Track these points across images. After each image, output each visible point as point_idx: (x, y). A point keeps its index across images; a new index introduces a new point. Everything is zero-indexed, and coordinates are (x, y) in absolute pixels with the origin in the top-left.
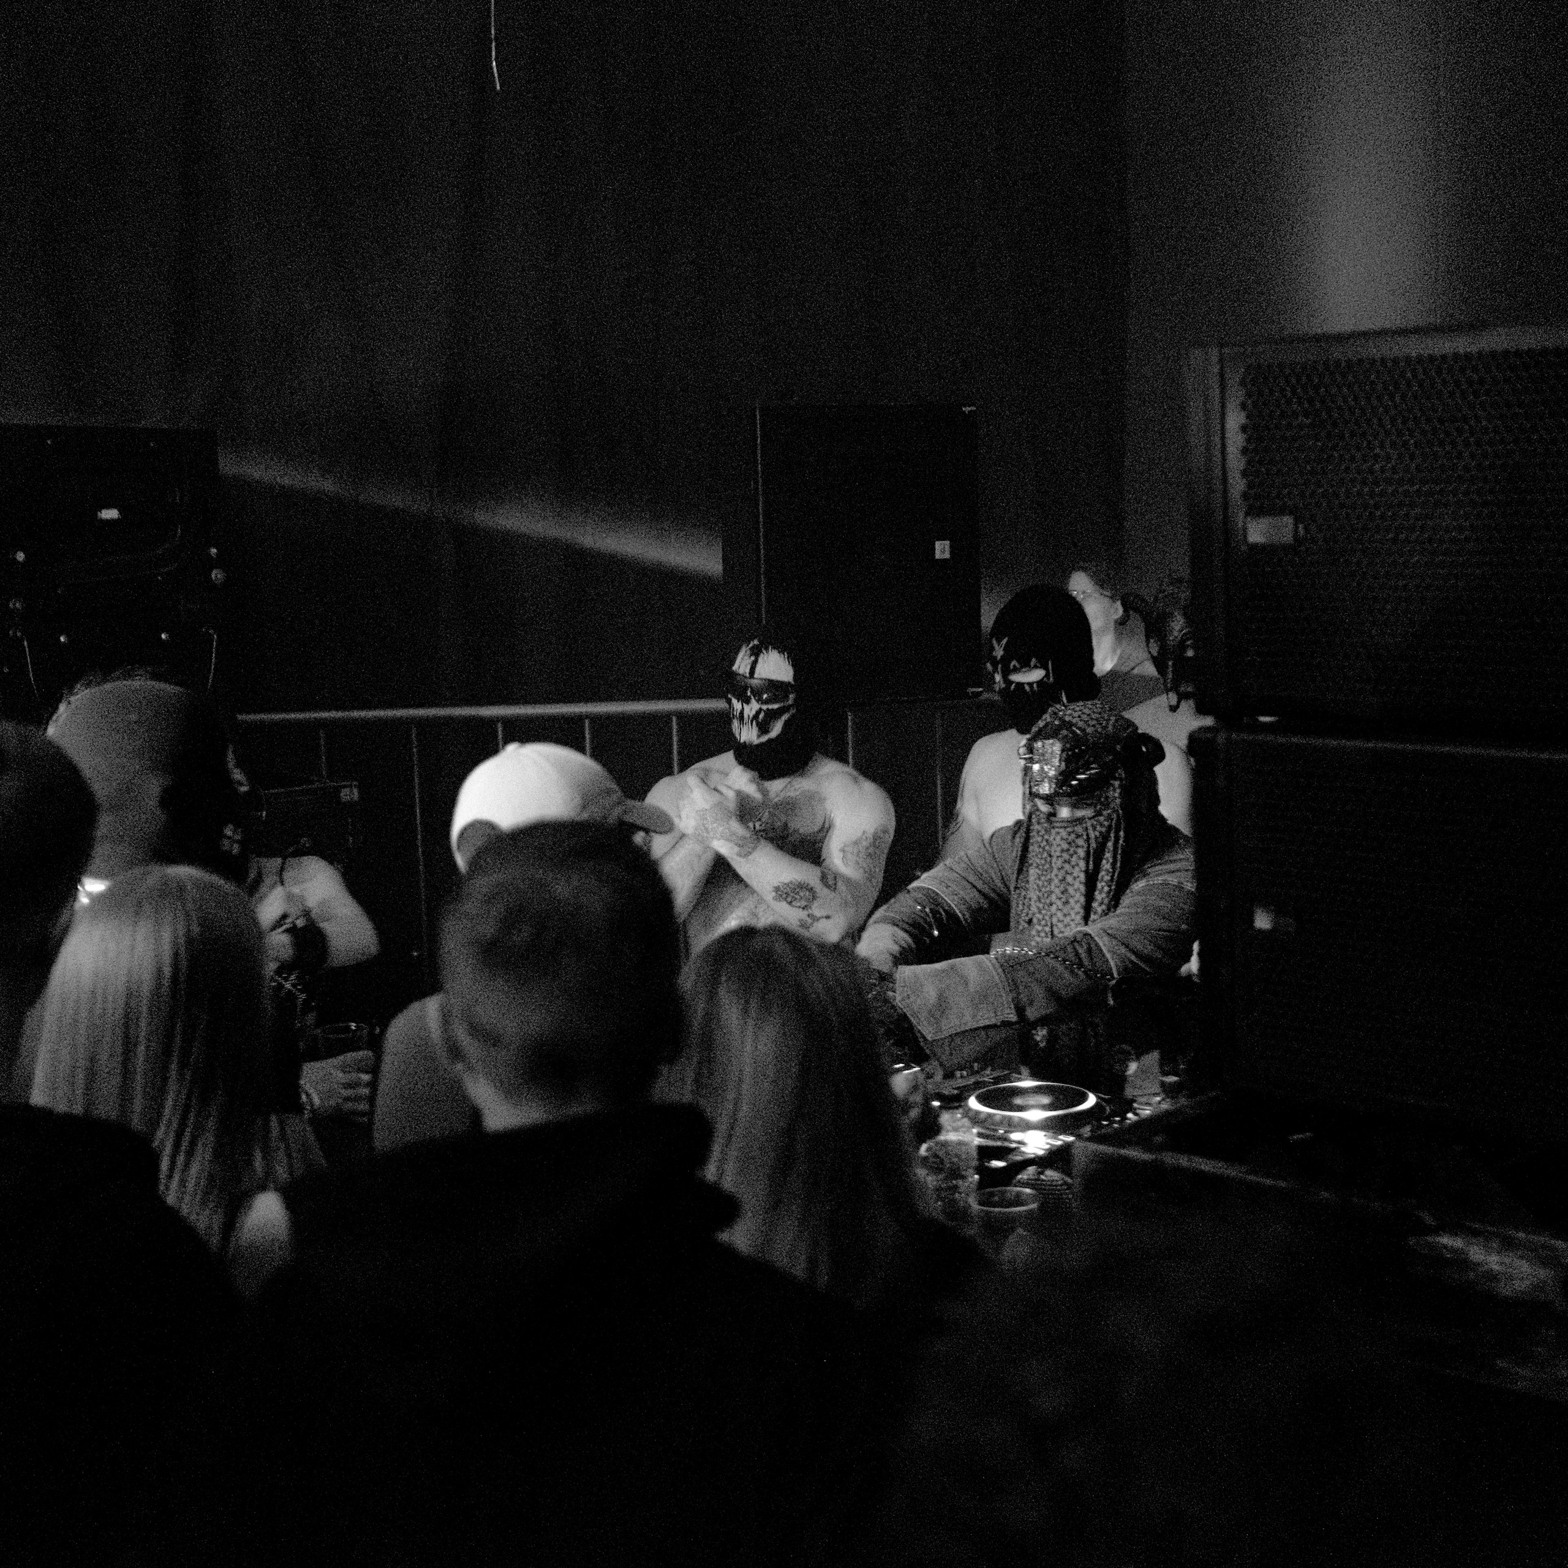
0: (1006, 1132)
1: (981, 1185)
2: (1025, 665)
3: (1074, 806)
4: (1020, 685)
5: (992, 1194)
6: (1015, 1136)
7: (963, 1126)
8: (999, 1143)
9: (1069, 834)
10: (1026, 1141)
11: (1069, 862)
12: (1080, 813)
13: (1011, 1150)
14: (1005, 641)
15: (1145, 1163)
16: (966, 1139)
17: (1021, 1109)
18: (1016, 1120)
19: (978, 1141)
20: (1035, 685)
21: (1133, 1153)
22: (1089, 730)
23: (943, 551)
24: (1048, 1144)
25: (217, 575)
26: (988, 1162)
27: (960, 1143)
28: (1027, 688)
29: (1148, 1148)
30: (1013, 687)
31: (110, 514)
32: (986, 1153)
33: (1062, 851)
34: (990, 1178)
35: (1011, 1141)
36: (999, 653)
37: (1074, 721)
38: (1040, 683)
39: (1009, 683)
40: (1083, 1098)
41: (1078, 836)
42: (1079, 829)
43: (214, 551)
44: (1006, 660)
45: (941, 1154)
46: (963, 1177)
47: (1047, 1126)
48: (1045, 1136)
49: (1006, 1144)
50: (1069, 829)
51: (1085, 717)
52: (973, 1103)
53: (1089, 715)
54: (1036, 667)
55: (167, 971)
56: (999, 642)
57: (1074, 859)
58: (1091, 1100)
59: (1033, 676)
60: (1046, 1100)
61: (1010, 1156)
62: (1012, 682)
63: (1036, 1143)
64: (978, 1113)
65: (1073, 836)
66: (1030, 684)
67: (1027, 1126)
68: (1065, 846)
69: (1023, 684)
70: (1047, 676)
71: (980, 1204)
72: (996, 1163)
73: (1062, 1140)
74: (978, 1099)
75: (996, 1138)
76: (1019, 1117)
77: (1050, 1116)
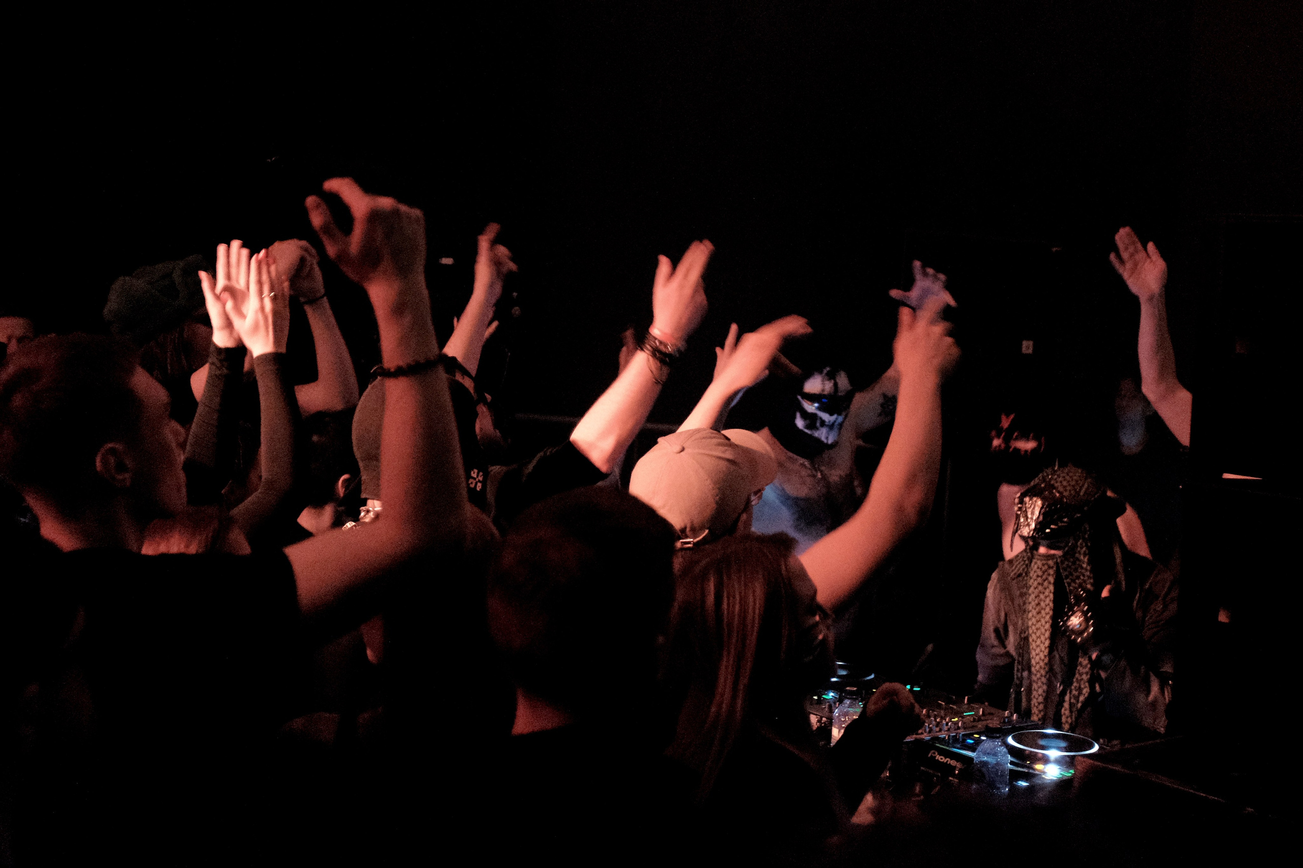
0: (1032, 763)
2: (1025, 437)
3: (1050, 547)
4: (1017, 450)
6: (1039, 767)
8: (1025, 770)
9: (1043, 565)
10: (1045, 771)
11: (1042, 585)
12: (1053, 552)
13: (1034, 775)
14: (1012, 416)
17: (1043, 748)
18: (1040, 755)
19: (1010, 766)
20: (1028, 452)
22: (1065, 494)
23: (1028, 348)
24: (1061, 774)
26: (1017, 782)
28: (1022, 453)
30: (1011, 451)
32: (1014, 775)
33: (1038, 576)
34: (1016, 792)
35: (1035, 769)
36: (1005, 423)
37: (1056, 485)
38: (1033, 451)
39: (1008, 446)
40: (1091, 747)
41: (1050, 567)
42: (1051, 563)
44: (1010, 431)
46: (998, 788)
47: (1058, 761)
48: (1059, 768)
49: (1031, 771)
50: (1044, 562)
51: (1065, 483)
52: (1011, 740)
53: (1068, 482)
54: (1032, 439)
56: (1007, 417)
57: (1046, 583)
59: (1028, 445)
60: (1063, 744)
61: (1034, 780)
62: (1011, 447)
63: (1053, 773)
65: (1046, 567)
66: (1025, 451)
67: (1047, 761)
68: (1040, 573)
69: (1019, 450)
70: (1039, 446)
72: (1023, 784)
73: (1070, 773)
74: (1014, 738)
75: (1023, 766)
76: (1043, 754)
77: (1065, 756)
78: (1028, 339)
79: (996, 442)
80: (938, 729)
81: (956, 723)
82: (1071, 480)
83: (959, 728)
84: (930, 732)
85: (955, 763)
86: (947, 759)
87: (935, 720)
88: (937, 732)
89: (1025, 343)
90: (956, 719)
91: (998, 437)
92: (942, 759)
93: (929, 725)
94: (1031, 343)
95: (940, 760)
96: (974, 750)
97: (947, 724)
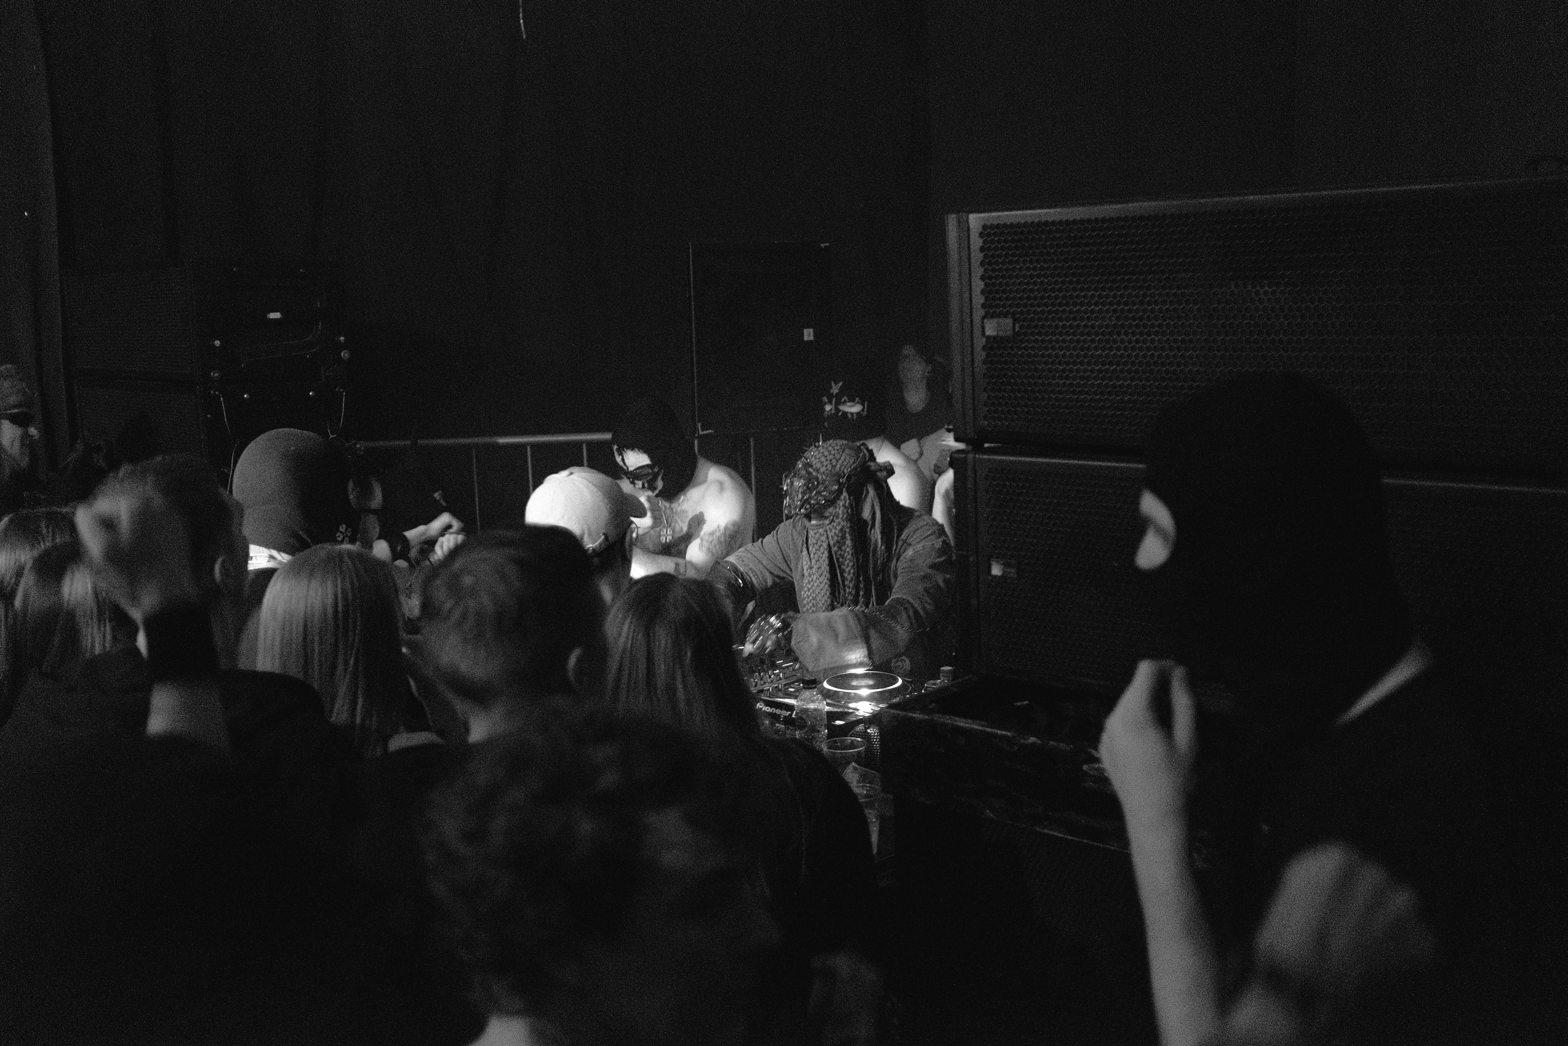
0: (845, 702)
1: (829, 736)
2: (851, 401)
4: (845, 414)
5: (835, 742)
6: (852, 705)
7: (817, 700)
8: (841, 710)
10: (858, 708)
13: (849, 714)
14: (840, 384)
15: (921, 721)
16: (819, 708)
17: (857, 688)
18: (853, 695)
19: (827, 708)
20: (855, 415)
21: (917, 716)
23: (809, 335)
24: (871, 710)
25: (345, 354)
26: (834, 722)
27: (816, 710)
28: (850, 416)
29: (924, 710)
30: (840, 414)
31: (275, 315)
32: (832, 716)
34: (834, 732)
35: (849, 708)
36: (835, 390)
38: (858, 414)
39: (838, 410)
40: (896, 681)
43: (342, 338)
44: (839, 396)
45: (804, 716)
46: (819, 731)
47: (870, 698)
48: (870, 704)
49: (846, 710)
52: (826, 685)
54: (858, 403)
55: (330, 610)
56: (836, 384)
58: (900, 682)
60: (871, 682)
61: (849, 718)
62: (840, 411)
63: (865, 709)
64: (829, 690)
66: (852, 414)
67: (859, 699)
69: (847, 413)
70: (863, 410)
71: (828, 748)
72: (839, 722)
73: (879, 707)
74: (829, 683)
75: (839, 707)
76: (855, 693)
77: (873, 693)
78: (808, 327)
79: (828, 408)
80: (762, 682)
81: (778, 675)
82: (828, 455)
83: (780, 679)
84: (756, 686)
85: (780, 711)
86: (772, 709)
87: (760, 674)
88: (762, 685)
89: (806, 331)
90: (778, 671)
91: (830, 402)
92: (768, 709)
93: (754, 680)
94: (811, 330)
95: (766, 710)
96: (796, 698)
97: (770, 677)
